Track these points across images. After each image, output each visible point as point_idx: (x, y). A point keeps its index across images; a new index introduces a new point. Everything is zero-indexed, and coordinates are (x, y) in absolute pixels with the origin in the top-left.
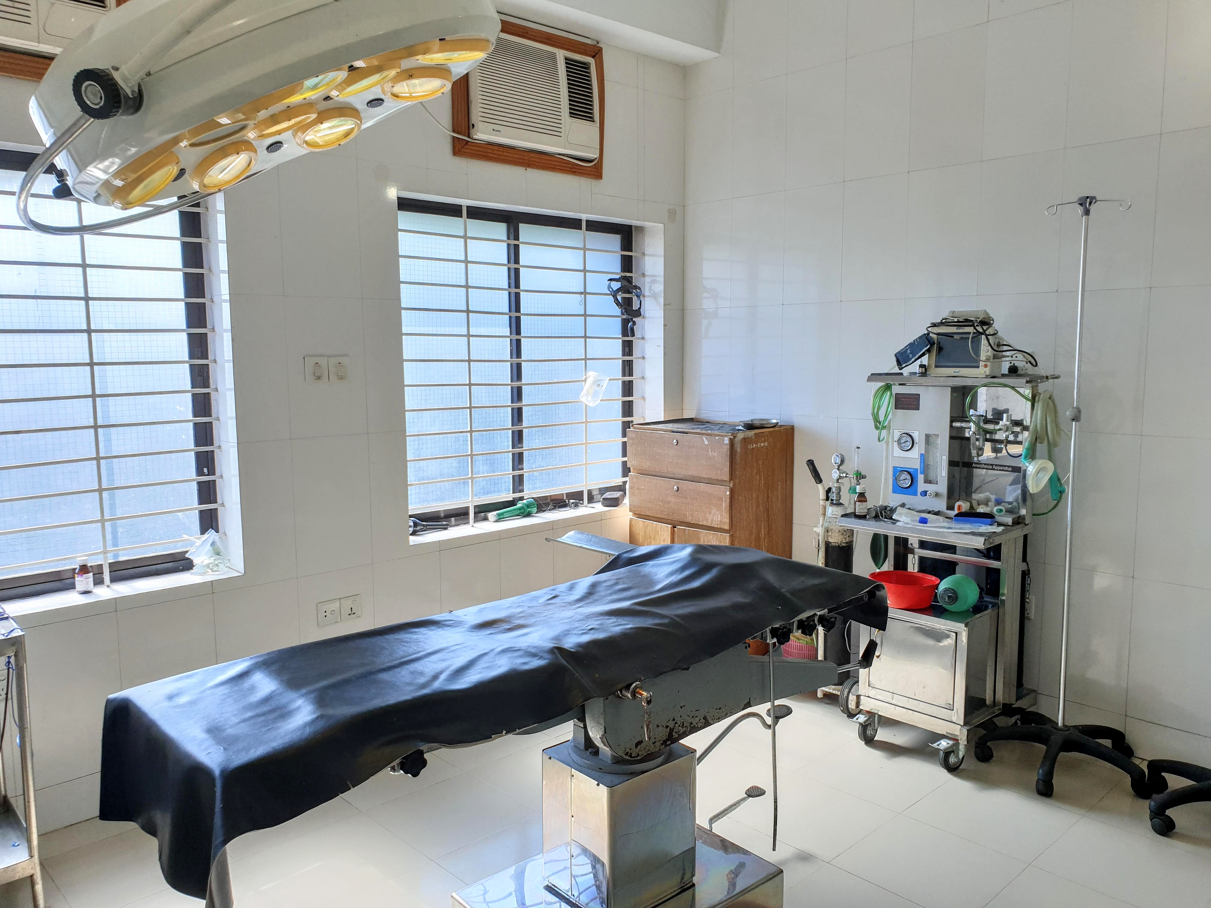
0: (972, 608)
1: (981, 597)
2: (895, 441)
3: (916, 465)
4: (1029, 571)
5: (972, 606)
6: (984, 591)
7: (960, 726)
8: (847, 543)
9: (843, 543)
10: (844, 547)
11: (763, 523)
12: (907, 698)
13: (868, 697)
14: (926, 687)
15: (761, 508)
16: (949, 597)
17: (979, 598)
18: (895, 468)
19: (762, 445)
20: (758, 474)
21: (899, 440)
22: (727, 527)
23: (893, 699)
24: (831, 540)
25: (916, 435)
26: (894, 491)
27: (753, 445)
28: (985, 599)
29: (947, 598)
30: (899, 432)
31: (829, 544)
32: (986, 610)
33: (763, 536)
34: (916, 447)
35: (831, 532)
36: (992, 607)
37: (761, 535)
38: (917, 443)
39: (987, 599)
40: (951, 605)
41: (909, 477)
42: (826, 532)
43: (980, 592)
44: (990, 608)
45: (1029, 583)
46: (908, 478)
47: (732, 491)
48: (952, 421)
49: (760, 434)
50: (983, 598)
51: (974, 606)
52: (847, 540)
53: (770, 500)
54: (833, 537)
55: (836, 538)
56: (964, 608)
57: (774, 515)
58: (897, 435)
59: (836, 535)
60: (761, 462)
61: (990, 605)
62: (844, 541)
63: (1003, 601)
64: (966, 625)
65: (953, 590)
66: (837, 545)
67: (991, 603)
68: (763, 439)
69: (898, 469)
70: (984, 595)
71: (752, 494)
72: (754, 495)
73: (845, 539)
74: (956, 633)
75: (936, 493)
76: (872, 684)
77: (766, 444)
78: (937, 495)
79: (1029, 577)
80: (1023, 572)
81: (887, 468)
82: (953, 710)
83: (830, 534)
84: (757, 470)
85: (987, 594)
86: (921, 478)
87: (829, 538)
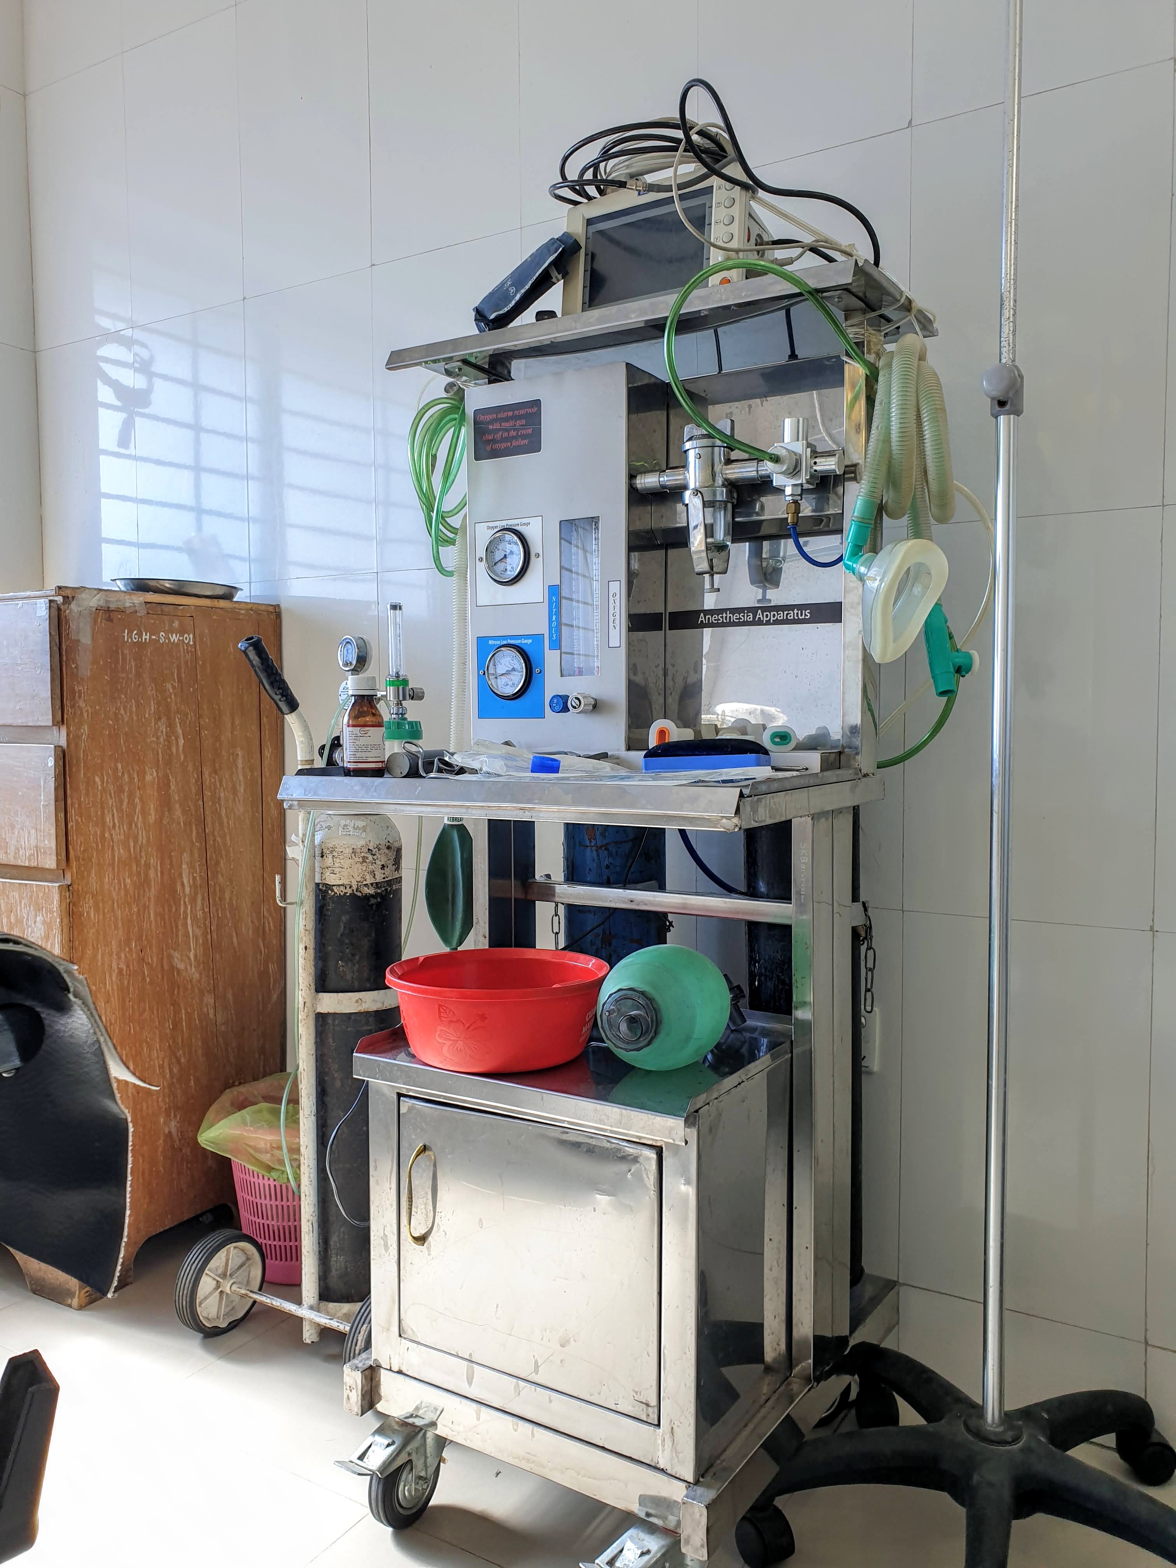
0: (712, 1051)
1: (736, 1015)
2: (481, 560)
3: (539, 624)
4: (869, 928)
5: (711, 1047)
6: (744, 996)
7: (683, 1485)
8: (377, 885)
9: (366, 885)
10: (367, 897)
11: (186, 856)
12: (514, 1380)
13: (400, 1372)
14: (568, 1341)
15: (178, 812)
16: (632, 1021)
17: (731, 1018)
18: (482, 641)
19: (174, 638)
20: (164, 720)
21: (490, 549)
22: (50, 862)
23: (470, 1381)
24: (331, 880)
25: (533, 531)
26: (483, 713)
27: (140, 635)
28: (750, 1023)
29: (624, 1027)
30: (489, 528)
31: (326, 892)
32: (753, 1058)
33: (187, 890)
34: (536, 564)
35: (330, 856)
36: (772, 1046)
37: (179, 888)
38: (538, 555)
39: (756, 1021)
40: (638, 1050)
41: (519, 664)
42: (318, 858)
43: (732, 1000)
44: (763, 1048)
45: (870, 965)
46: (517, 666)
47: (63, 758)
48: (632, 477)
49: (165, 608)
50: (745, 1021)
51: (718, 1046)
52: (379, 878)
53: (207, 793)
54: (336, 870)
55: (345, 872)
56: (684, 1056)
57: (223, 837)
58: (483, 535)
59: (347, 863)
60: (174, 687)
61: (765, 1041)
62: (369, 880)
63: (806, 1027)
64: (691, 1120)
65: (643, 993)
66: (349, 891)
67: (765, 1033)
68: (176, 624)
69: (490, 642)
70: (746, 1011)
71: (142, 774)
72: (151, 776)
73: (373, 874)
74: (659, 1151)
75: (596, 700)
76: (409, 1331)
77: (189, 638)
78: (596, 707)
79: (869, 948)
80: (855, 931)
81: (464, 644)
82: (659, 1425)
83: (329, 861)
84: (158, 704)
85: (755, 1005)
86: (551, 660)
87: (327, 873)
